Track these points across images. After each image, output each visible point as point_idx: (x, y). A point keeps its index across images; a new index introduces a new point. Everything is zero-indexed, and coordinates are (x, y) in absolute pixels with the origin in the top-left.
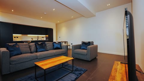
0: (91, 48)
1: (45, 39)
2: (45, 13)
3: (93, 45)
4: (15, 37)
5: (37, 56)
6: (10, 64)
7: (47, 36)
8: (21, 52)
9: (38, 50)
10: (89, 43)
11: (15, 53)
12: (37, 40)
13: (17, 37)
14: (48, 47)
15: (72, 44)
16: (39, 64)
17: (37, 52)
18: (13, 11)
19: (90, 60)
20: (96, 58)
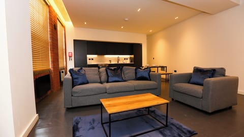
0: (215, 83)
1: (128, 62)
2: (126, 19)
3: (224, 75)
4: (89, 59)
5: (106, 89)
6: (72, 96)
7: (133, 56)
8: (87, 81)
9: (110, 79)
10: (212, 72)
11: (80, 81)
12: (116, 63)
13: (93, 59)
14: (127, 75)
15: (175, 71)
16: (105, 103)
17: (108, 82)
18: (85, 23)
19: (210, 112)
20: (230, 108)
